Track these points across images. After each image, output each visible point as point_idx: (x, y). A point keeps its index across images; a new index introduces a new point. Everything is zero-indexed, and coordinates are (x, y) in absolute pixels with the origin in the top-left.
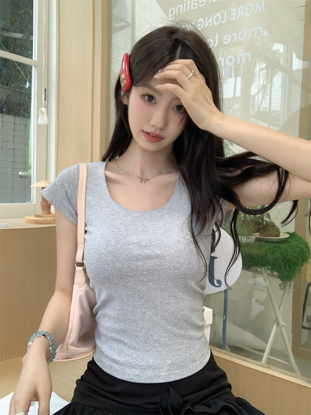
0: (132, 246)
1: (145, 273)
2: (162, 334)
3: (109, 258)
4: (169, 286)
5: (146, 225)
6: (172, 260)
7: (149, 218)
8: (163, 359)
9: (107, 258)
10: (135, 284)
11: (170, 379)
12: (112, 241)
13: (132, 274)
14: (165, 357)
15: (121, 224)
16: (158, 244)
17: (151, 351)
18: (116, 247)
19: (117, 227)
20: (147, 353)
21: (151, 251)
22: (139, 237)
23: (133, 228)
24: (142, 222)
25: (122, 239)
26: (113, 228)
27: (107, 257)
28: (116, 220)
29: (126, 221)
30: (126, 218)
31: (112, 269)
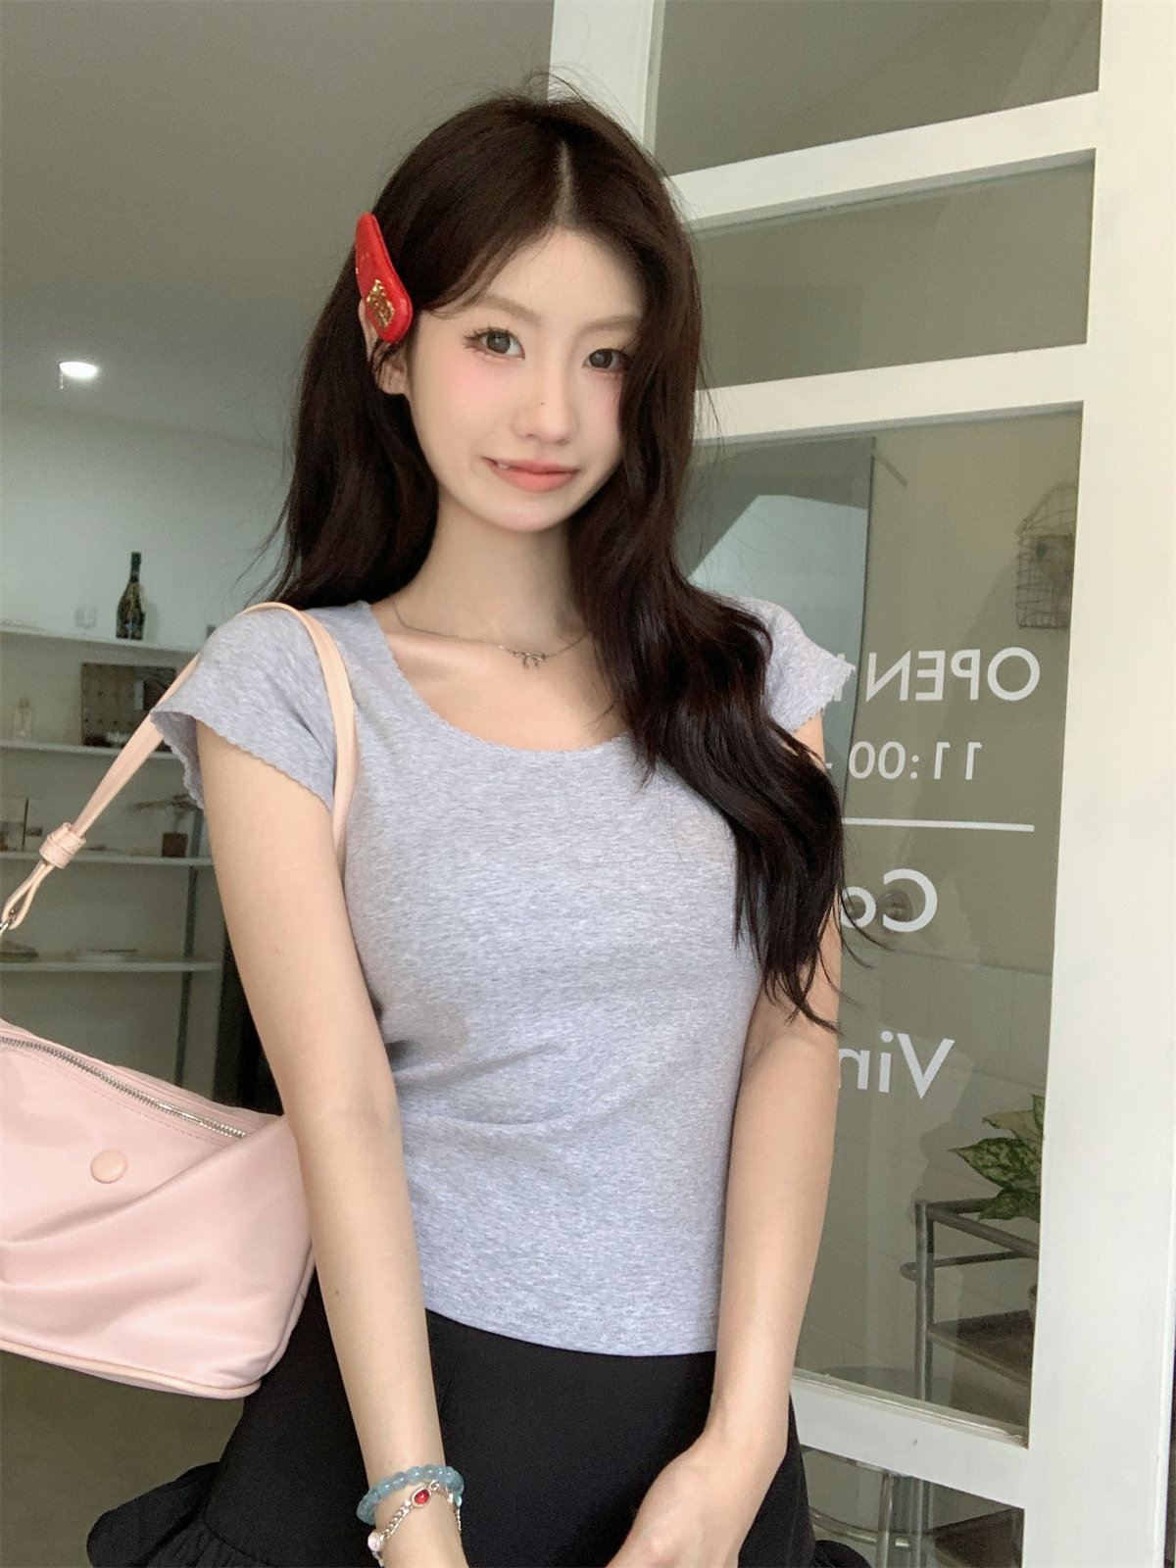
0: (546, 867)
1: (605, 961)
2: (637, 1178)
3: (473, 911)
4: (679, 1004)
6: (694, 914)
7: (583, 772)
8: (635, 1270)
9: (463, 913)
10: (568, 999)
11: (654, 1346)
12: (471, 850)
13: (557, 965)
14: (642, 1263)
16: (636, 859)
17: (594, 1235)
18: (492, 872)
20: (576, 1239)
21: (616, 883)
22: (564, 836)
23: (536, 807)
24: (558, 784)
25: (507, 845)
27: (464, 909)
30: (501, 773)
31: (490, 950)
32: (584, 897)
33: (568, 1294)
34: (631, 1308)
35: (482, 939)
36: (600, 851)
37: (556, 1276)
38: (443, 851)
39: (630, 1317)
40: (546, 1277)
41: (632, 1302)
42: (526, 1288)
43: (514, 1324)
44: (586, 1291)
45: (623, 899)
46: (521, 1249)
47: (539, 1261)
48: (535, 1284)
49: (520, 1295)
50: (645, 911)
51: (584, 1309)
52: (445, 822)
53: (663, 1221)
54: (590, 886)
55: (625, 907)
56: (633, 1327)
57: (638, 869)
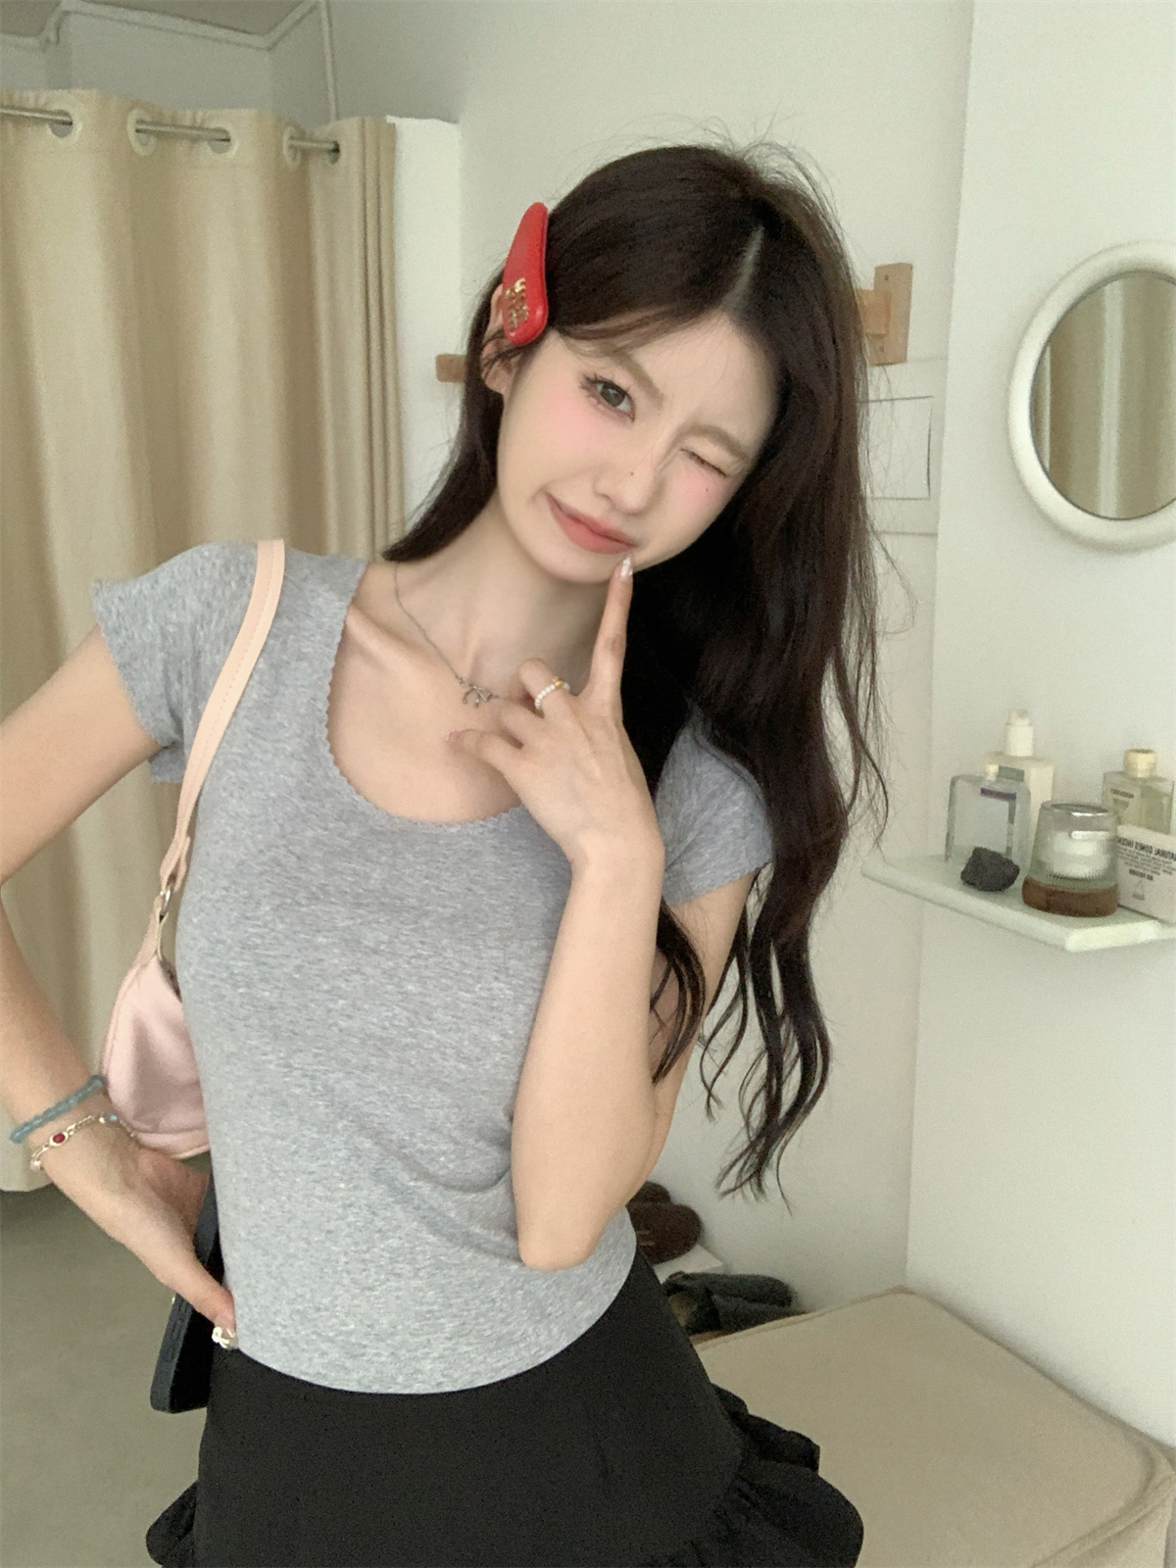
5: (403, 871)
15: (317, 842)
26: (282, 851)
29: (339, 835)
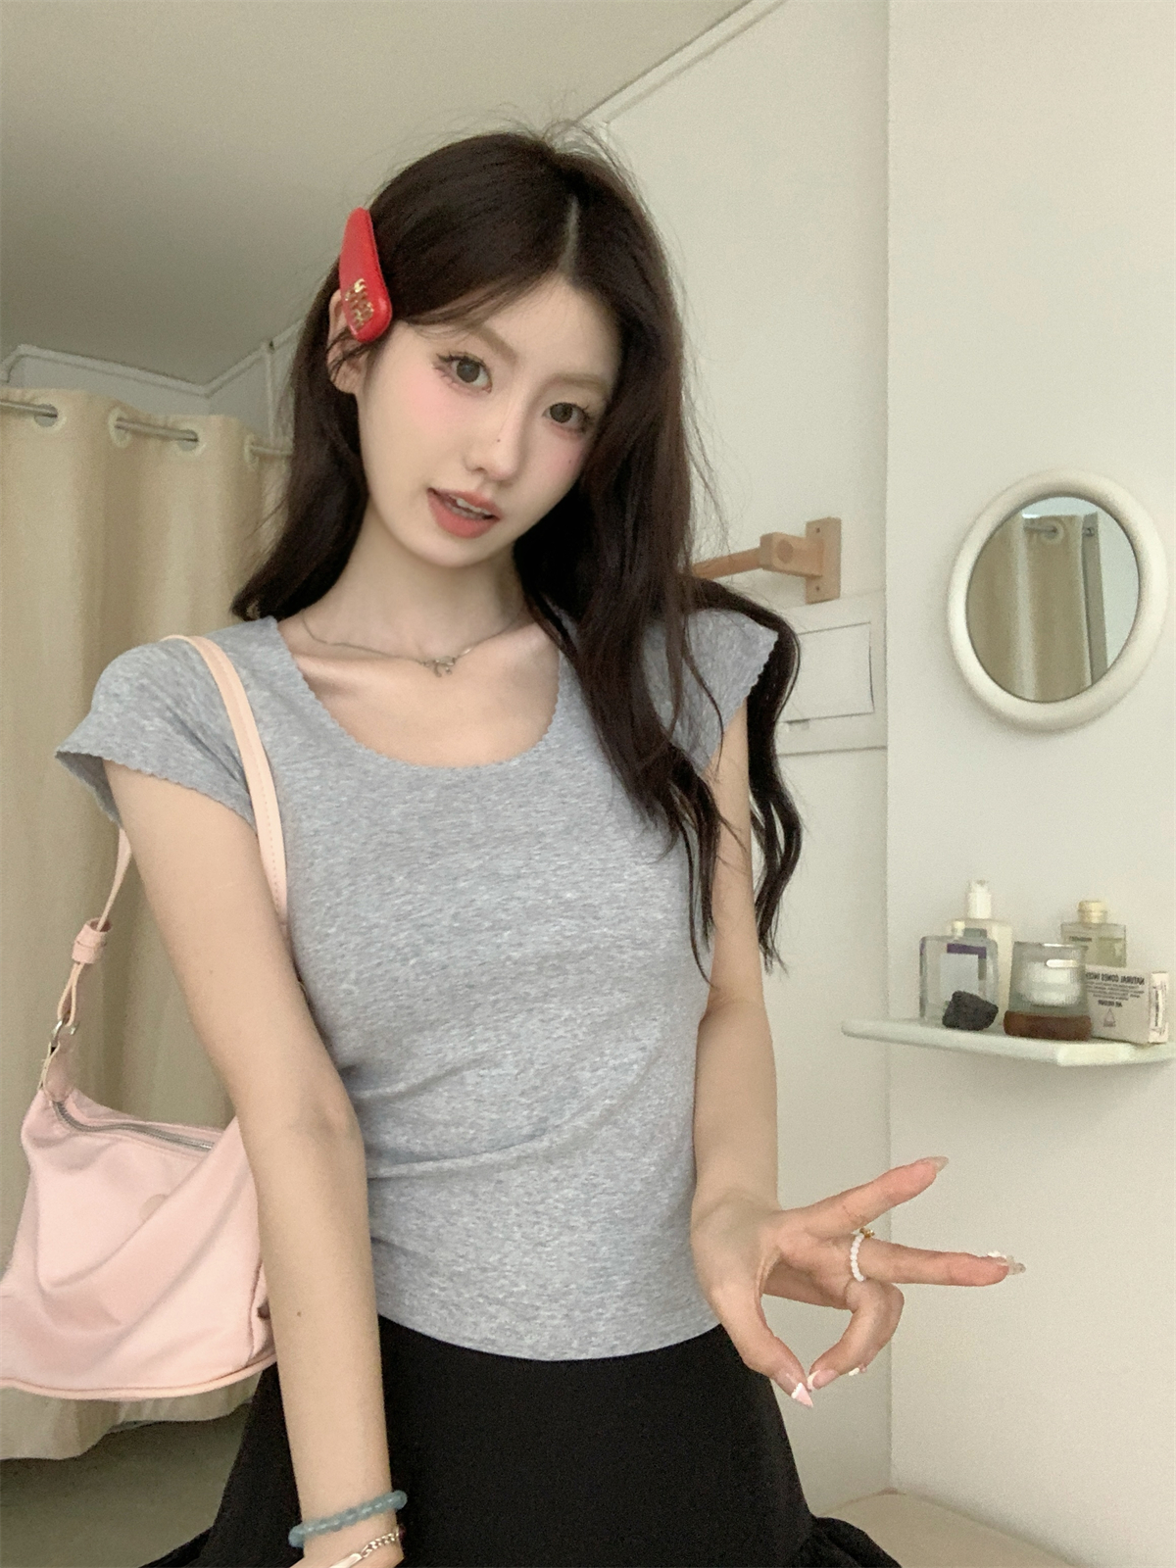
19: (395, 830)
28: (385, 805)
32: (506, 910)
33: (538, 1304)
34: (600, 1310)
35: (412, 962)
36: (522, 862)
37: (524, 1287)
38: (370, 878)
39: (600, 1320)
40: (515, 1289)
41: (602, 1304)
42: (499, 1302)
43: (489, 1339)
44: (553, 1299)
45: (548, 908)
46: (489, 1263)
47: (507, 1273)
48: (505, 1297)
49: (492, 1309)
50: (572, 918)
51: (553, 1317)
52: (370, 847)
53: (630, 1220)
54: (512, 898)
55: (551, 915)
56: (603, 1329)
57: (563, 877)
